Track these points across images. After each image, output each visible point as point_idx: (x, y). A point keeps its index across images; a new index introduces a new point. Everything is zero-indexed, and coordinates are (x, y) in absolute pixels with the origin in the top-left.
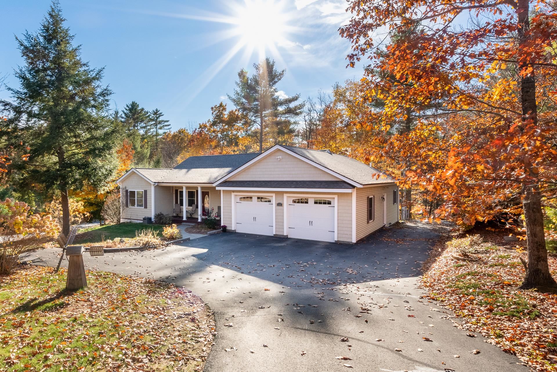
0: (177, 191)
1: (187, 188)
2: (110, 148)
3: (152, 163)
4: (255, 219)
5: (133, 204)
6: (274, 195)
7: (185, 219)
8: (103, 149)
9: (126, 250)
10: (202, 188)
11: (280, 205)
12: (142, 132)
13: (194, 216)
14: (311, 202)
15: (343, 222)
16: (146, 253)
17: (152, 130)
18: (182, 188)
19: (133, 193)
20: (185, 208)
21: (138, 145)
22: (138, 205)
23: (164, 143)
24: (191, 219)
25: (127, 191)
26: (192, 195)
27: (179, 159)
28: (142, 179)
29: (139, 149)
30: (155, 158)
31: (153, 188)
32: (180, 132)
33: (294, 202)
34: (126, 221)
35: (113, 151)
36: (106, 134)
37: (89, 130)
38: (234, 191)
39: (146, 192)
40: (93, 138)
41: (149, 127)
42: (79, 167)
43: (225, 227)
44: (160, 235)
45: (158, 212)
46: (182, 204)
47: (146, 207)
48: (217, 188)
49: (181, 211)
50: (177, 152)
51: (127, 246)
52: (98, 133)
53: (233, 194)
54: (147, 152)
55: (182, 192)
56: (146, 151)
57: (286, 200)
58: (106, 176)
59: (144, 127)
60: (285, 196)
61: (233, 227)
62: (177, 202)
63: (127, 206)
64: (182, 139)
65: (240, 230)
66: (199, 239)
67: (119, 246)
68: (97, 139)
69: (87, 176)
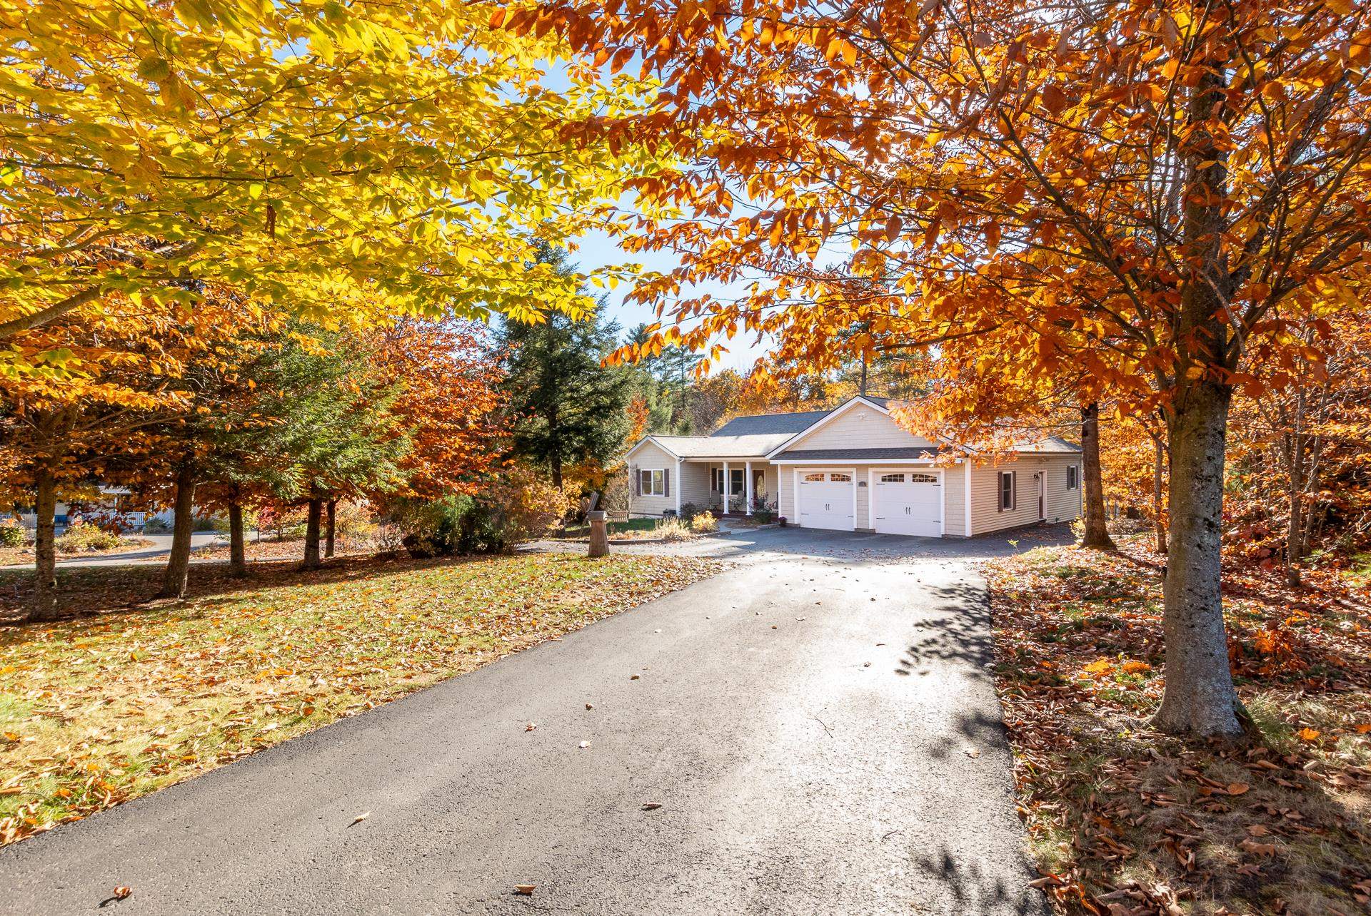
0: (714, 471)
1: (730, 465)
2: (619, 406)
3: (676, 430)
4: (827, 506)
5: (648, 491)
6: (854, 470)
7: (726, 512)
8: (610, 407)
9: (643, 542)
10: (753, 464)
11: (863, 484)
12: (657, 376)
13: (741, 509)
14: (908, 478)
15: (953, 507)
16: (671, 545)
17: (675, 373)
18: (721, 464)
19: (647, 475)
20: (726, 496)
21: (653, 399)
22: (656, 493)
23: (696, 396)
24: (737, 512)
25: (638, 471)
26: (737, 476)
27: (721, 422)
28: (662, 452)
29: (654, 408)
30: (681, 422)
31: (678, 465)
32: (723, 375)
33: (884, 480)
34: (637, 516)
35: (624, 409)
36: (614, 387)
37: (592, 380)
38: (797, 466)
39: (667, 471)
40: (596, 392)
41: (669, 368)
42: (578, 432)
43: (784, 520)
44: (689, 526)
45: (686, 502)
46: (722, 491)
47: (667, 495)
48: (772, 462)
49: (721, 502)
50: (720, 411)
51: (644, 539)
52: (603, 385)
53: (796, 470)
54: (668, 412)
55: (721, 473)
56: (665, 410)
57: (872, 477)
58: (614, 445)
59: (660, 368)
60: (871, 471)
61: (796, 519)
62: (714, 488)
63: (639, 494)
64: (728, 388)
65: (806, 524)
66: (745, 534)
67: (633, 538)
68: (602, 393)
69: (590, 443)
